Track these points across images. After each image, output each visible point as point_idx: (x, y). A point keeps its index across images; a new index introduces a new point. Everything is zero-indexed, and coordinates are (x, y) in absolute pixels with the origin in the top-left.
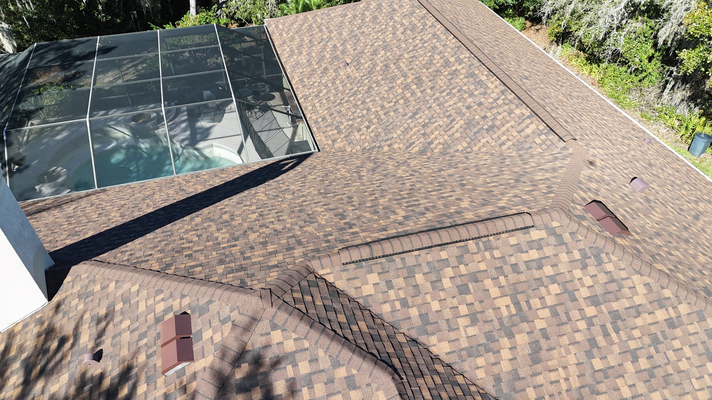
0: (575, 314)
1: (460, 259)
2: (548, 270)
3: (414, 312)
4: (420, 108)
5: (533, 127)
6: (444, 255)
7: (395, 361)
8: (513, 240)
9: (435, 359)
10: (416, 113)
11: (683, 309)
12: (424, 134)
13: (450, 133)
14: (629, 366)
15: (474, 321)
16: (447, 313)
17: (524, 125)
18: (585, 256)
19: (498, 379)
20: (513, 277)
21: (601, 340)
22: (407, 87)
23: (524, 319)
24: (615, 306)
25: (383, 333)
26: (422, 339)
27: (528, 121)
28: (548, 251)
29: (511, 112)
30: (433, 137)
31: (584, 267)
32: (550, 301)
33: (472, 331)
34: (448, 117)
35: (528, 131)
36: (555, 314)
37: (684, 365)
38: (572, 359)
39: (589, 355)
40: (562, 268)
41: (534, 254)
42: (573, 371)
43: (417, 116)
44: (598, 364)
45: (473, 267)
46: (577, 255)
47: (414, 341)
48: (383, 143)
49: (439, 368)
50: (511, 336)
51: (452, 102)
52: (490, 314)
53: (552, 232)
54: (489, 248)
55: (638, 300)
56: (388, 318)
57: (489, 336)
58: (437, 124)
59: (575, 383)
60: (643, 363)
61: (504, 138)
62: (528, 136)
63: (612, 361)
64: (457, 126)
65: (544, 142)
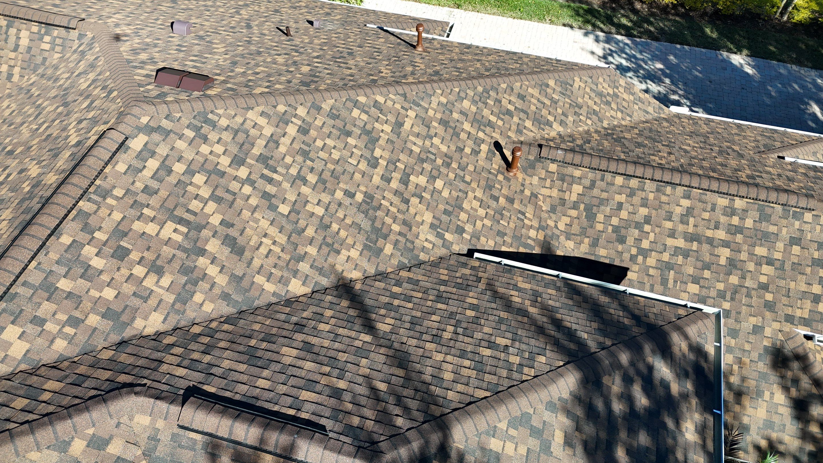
0: (234, 186)
1: (86, 228)
2: (179, 168)
3: (93, 320)
5: (24, 34)
6: (66, 240)
7: (123, 378)
8: (121, 167)
9: (158, 336)
11: (301, 111)
14: (305, 190)
15: (159, 272)
16: (128, 289)
17: (12, 39)
18: (197, 129)
19: (225, 297)
20: (154, 201)
21: (270, 189)
23: (200, 228)
24: (256, 151)
25: (82, 369)
26: (128, 333)
27: (13, 31)
28: (163, 150)
31: (205, 139)
32: (205, 192)
33: (166, 281)
35: (24, 42)
36: (219, 200)
37: (336, 155)
38: (264, 224)
39: (273, 208)
40: (189, 155)
41: (153, 164)
42: (273, 231)
44: (284, 209)
45: (108, 225)
46: (190, 134)
47: (122, 343)
49: (169, 340)
50: (202, 252)
52: (167, 251)
53: (149, 130)
54: (105, 194)
55: (268, 131)
56: (72, 352)
57: (185, 270)
59: (282, 239)
60: (312, 178)
62: (29, 48)
63: (291, 197)
65: (53, 43)
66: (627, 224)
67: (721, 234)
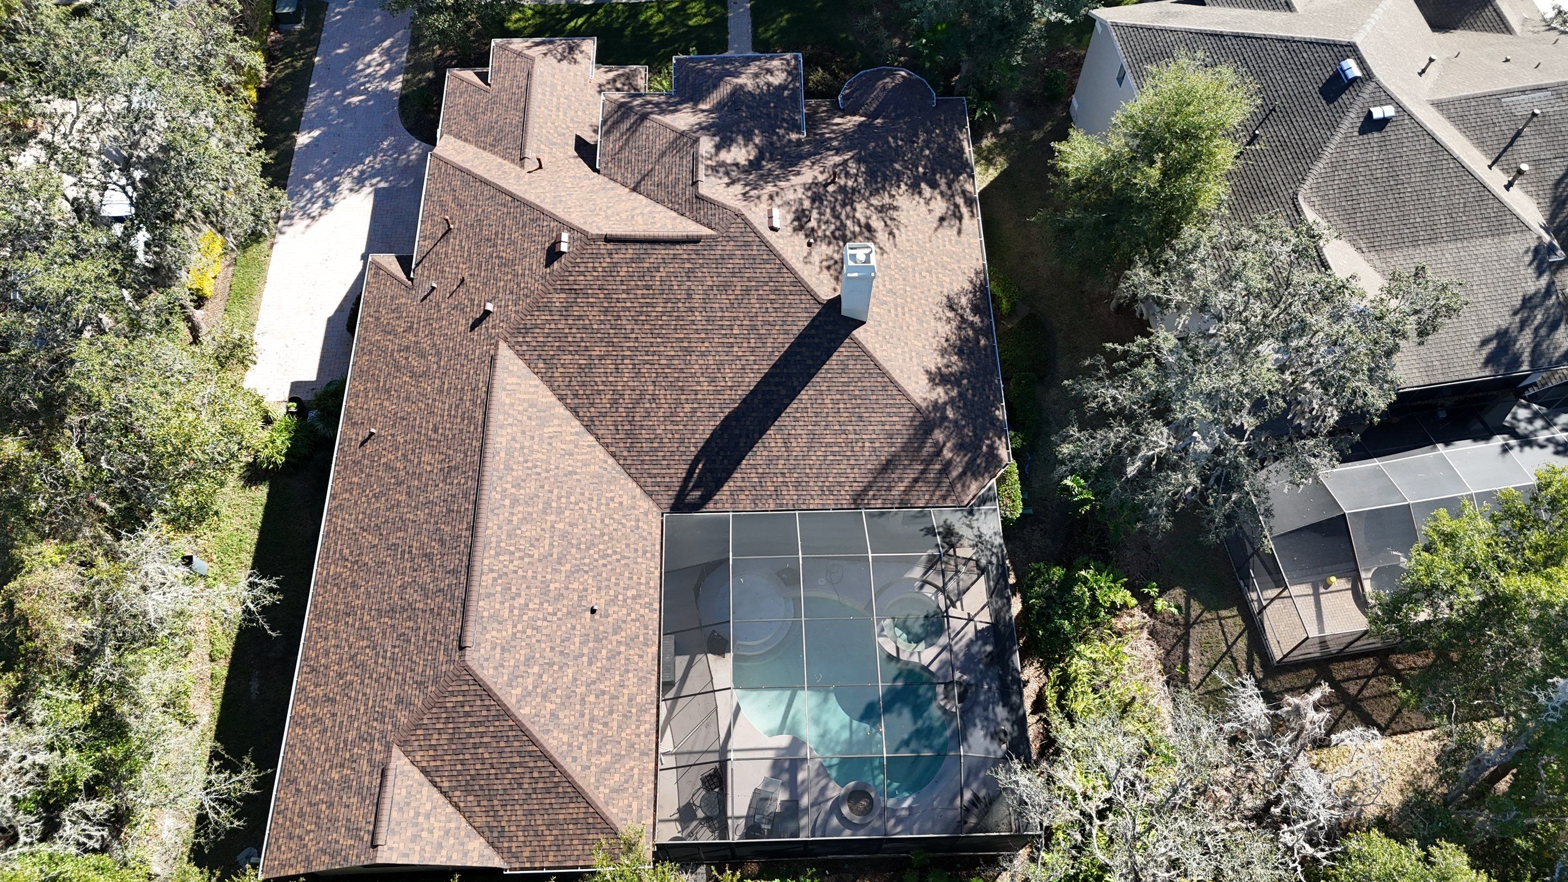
4: (565, 475)
5: (509, 381)
10: (571, 473)
12: (576, 446)
13: (559, 429)
17: (514, 387)
22: (560, 512)
29: (512, 405)
30: (572, 438)
34: (550, 444)
35: (514, 380)
43: (570, 469)
48: (609, 469)
51: (540, 455)
58: (563, 446)
61: (531, 390)
64: (550, 430)
66: (556, 131)
67: (555, 99)
